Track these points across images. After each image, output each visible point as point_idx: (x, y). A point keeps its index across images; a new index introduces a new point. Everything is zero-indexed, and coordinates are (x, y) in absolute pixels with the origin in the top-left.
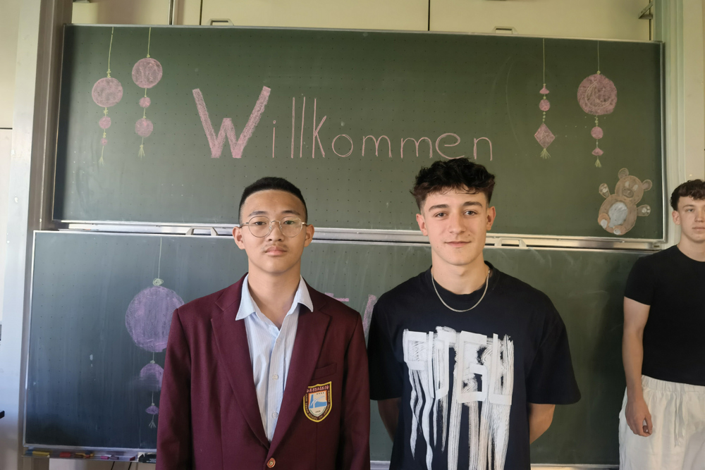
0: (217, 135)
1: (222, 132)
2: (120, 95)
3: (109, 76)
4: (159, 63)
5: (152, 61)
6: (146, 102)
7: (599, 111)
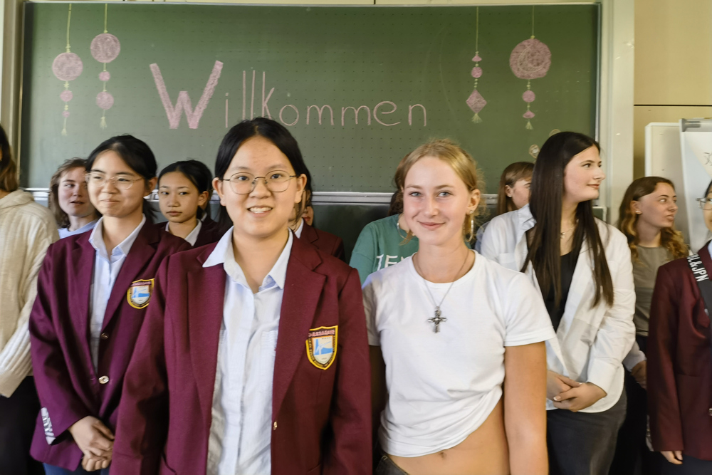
0: (174, 107)
1: (179, 105)
2: (80, 69)
3: (68, 51)
4: (116, 39)
5: (110, 37)
6: (105, 76)
7: (531, 75)
